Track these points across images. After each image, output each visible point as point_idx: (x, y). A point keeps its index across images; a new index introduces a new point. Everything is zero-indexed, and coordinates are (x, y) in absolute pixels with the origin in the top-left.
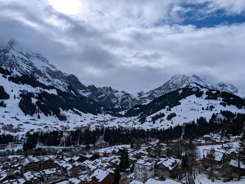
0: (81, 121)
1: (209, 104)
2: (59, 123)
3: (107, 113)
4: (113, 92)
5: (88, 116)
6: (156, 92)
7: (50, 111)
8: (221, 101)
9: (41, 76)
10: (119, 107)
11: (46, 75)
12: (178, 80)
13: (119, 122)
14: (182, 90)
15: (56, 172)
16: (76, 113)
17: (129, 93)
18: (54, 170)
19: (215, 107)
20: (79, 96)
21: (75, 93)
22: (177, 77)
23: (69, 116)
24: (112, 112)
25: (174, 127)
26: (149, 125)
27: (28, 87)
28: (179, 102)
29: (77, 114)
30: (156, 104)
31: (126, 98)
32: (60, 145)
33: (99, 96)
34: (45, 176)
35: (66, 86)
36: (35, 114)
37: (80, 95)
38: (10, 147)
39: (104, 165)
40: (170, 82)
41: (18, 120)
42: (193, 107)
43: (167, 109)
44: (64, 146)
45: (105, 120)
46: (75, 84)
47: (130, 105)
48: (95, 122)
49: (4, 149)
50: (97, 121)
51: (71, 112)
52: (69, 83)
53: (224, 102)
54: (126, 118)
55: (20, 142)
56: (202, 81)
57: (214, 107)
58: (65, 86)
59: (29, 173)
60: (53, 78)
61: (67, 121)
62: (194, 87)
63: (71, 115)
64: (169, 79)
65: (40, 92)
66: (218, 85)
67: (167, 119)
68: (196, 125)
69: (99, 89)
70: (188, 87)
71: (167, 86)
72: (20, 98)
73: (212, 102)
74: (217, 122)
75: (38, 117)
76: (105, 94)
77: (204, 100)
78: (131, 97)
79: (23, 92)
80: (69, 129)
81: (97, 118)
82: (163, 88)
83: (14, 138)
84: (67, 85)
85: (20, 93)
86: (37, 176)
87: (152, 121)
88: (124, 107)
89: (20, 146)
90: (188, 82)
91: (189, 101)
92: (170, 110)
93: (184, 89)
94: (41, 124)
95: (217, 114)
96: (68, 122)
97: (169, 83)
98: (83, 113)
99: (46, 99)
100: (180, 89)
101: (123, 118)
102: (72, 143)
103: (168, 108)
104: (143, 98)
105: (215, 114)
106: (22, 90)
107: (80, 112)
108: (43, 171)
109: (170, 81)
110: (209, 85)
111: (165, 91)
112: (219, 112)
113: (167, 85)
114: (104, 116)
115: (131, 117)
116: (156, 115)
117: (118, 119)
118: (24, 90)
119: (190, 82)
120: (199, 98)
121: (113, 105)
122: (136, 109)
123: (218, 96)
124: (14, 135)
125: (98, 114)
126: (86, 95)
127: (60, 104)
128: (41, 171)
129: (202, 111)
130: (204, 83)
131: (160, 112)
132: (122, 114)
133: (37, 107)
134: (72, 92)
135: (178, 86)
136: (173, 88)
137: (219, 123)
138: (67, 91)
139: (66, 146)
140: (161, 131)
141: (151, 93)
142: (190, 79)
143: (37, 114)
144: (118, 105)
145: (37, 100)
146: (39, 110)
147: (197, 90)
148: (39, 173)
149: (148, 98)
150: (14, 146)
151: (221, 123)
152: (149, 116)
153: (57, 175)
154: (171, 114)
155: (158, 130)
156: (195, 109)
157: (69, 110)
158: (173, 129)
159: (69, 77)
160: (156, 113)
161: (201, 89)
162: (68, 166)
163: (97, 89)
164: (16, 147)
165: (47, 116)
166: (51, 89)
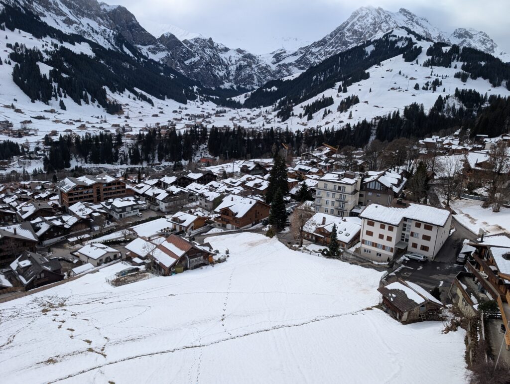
0: (154, 116)
1: (431, 76)
2: (107, 119)
3: (208, 99)
4: (216, 51)
5: (167, 106)
6: (314, 50)
7: (84, 92)
8: (459, 70)
9: (48, 10)
10: (232, 87)
11: (60, 6)
12: (365, 20)
13: (235, 118)
14: (374, 44)
15: (135, 203)
16: (141, 99)
17: (253, 53)
18: (130, 201)
19: (443, 83)
20: (142, 59)
21: (133, 53)
22: (364, 13)
23: (127, 105)
24: (217, 97)
25: (354, 126)
26: (298, 123)
27: (25, 37)
28: (366, 71)
29: (144, 100)
30: (314, 77)
31: (246, 65)
32: (119, 161)
33: (186, 60)
34: (116, 212)
35: (111, 35)
36: (53, 98)
37: (145, 57)
38: (18, 166)
39: (233, 190)
40: (346, 25)
41: (18, 111)
42: (395, 83)
43: (338, 88)
44: (127, 164)
45: (203, 113)
46: (130, 30)
47: (256, 81)
48: (183, 119)
49: (5, 170)
50: (187, 115)
51: (129, 97)
52: (117, 28)
53: (464, 72)
54: (249, 109)
55: (36, 156)
56: (419, 23)
57: (441, 84)
58: (109, 35)
59: (79, 206)
60: (77, 14)
61: (124, 115)
62: (402, 37)
63: (131, 102)
64: (345, 20)
65: (53, 49)
66: (454, 33)
67: (338, 109)
68: (401, 121)
69: (185, 45)
70: (387, 38)
71: (339, 36)
72: (12, 62)
73: (439, 71)
74: (445, 114)
75: (60, 106)
76: (199, 55)
77: (422, 67)
78: (257, 63)
79: (14, 49)
80: (131, 131)
81: (186, 109)
82: (331, 41)
83: (20, 148)
84: (113, 34)
85: (10, 51)
86: (97, 210)
87: (305, 115)
88: (243, 87)
89: (37, 163)
90: (387, 27)
91: (387, 71)
92: (345, 91)
93: (378, 43)
94: (70, 121)
95: (448, 97)
96: (127, 117)
97: (345, 30)
98: (155, 98)
99: (70, 66)
100: (369, 43)
101: (242, 109)
102: (143, 157)
103: (340, 86)
104: (285, 65)
105: (443, 98)
106: (13, 44)
107: (149, 96)
108: (109, 201)
109: (348, 23)
110: (434, 35)
111: (334, 49)
112: (453, 93)
113: (340, 34)
114: (201, 104)
115: (260, 108)
116: (314, 101)
117: (232, 113)
118: (17, 44)
119: (392, 25)
120: (411, 63)
121: (218, 81)
122: (269, 90)
123: (454, 59)
124: (19, 143)
125: (188, 101)
126: (158, 57)
127: (103, 78)
128: (105, 202)
129: (415, 92)
130: (423, 30)
131: (323, 96)
132: (239, 102)
133: (55, 85)
134: (126, 50)
135: (365, 36)
136: (352, 41)
137: (449, 116)
138: (115, 48)
139: (132, 163)
140: (327, 134)
141: (302, 53)
142: (393, 19)
143: (57, 100)
144: (230, 81)
145: (52, 68)
146: (59, 90)
147: (407, 46)
148: (100, 206)
149: (296, 66)
150: (24, 164)
151: (452, 116)
152: (299, 105)
153: (138, 210)
154: (348, 99)
155: (320, 131)
156: (399, 88)
157: (125, 91)
158: (352, 129)
159: (115, 14)
160: (314, 97)
161: (417, 42)
162: (157, 193)
163: (181, 43)
164: (30, 165)
165: (80, 104)
166: (78, 43)
